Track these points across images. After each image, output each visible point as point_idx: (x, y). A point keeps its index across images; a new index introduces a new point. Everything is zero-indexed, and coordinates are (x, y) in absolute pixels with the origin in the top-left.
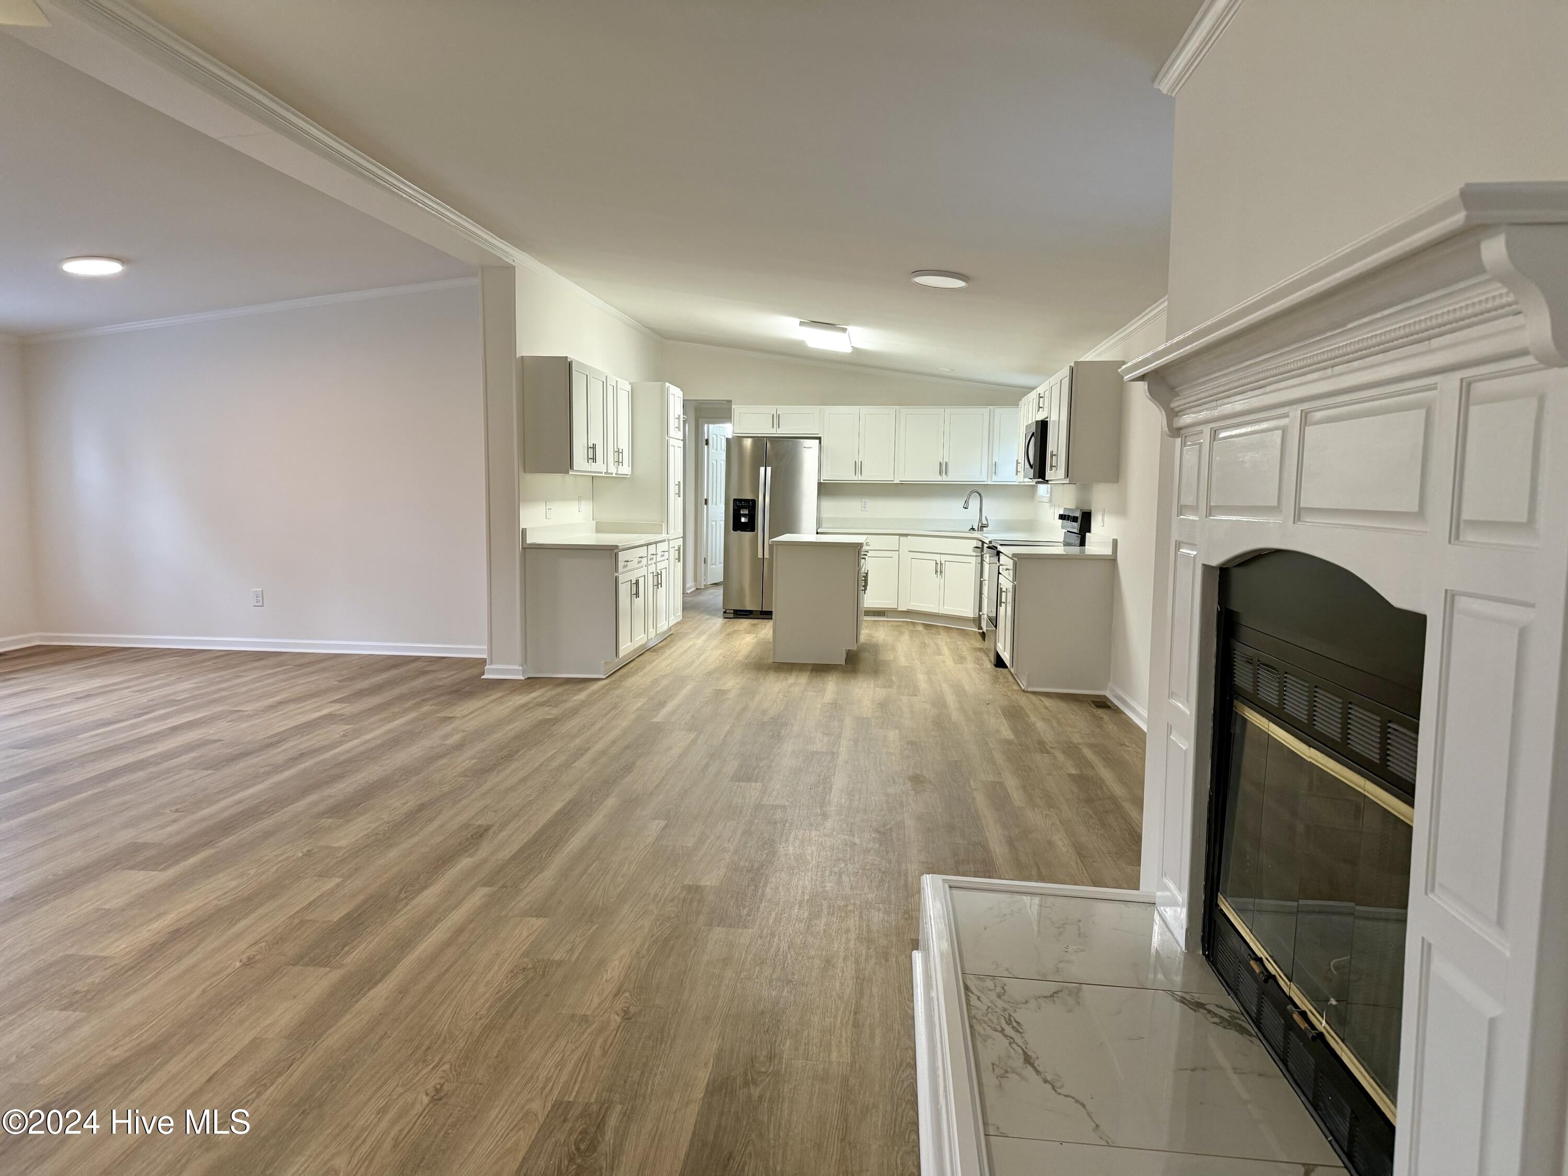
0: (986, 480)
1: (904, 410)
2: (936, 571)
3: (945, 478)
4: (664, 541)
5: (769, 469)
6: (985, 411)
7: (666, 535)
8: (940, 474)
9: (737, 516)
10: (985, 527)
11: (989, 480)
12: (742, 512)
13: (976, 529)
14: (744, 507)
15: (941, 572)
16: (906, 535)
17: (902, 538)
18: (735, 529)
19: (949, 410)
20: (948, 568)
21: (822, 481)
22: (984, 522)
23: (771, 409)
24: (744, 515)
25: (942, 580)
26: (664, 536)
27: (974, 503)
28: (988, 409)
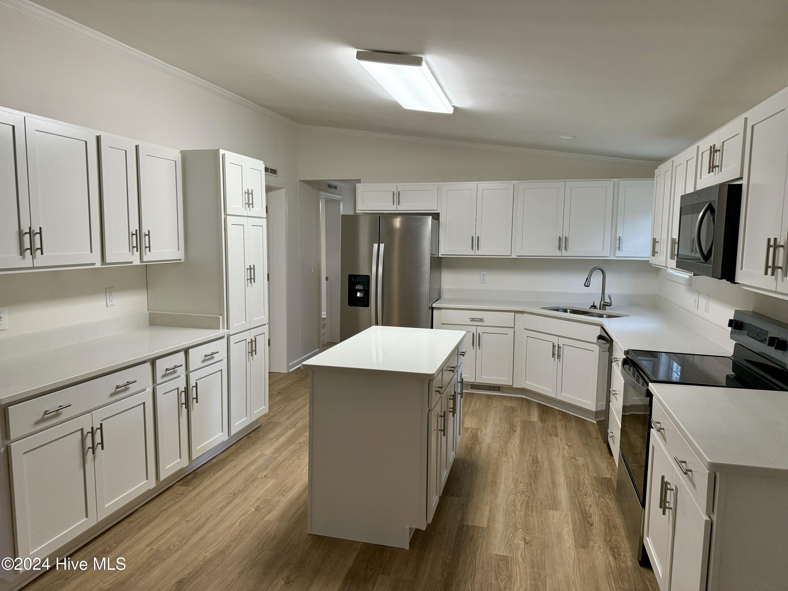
0: (609, 255)
1: (521, 185)
2: (554, 354)
3: (564, 253)
4: (222, 338)
5: (382, 246)
6: (609, 183)
7: (226, 330)
8: (559, 248)
9: (352, 292)
10: (608, 306)
11: (612, 255)
12: (357, 288)
13: (598, 306)
14: (359, 283)
15: (559, 356)
16: (522, 312)
17: (518, 315)
18: (350, 304)
19: (571, 184)
20: (566, 351)
21: (440, 256)
22: (607, 300)
23: (393, 187)
24: (360, 291)
25: (560, 365)
26: (222, 332)
27: (596, 279)
28: (613, 182)
